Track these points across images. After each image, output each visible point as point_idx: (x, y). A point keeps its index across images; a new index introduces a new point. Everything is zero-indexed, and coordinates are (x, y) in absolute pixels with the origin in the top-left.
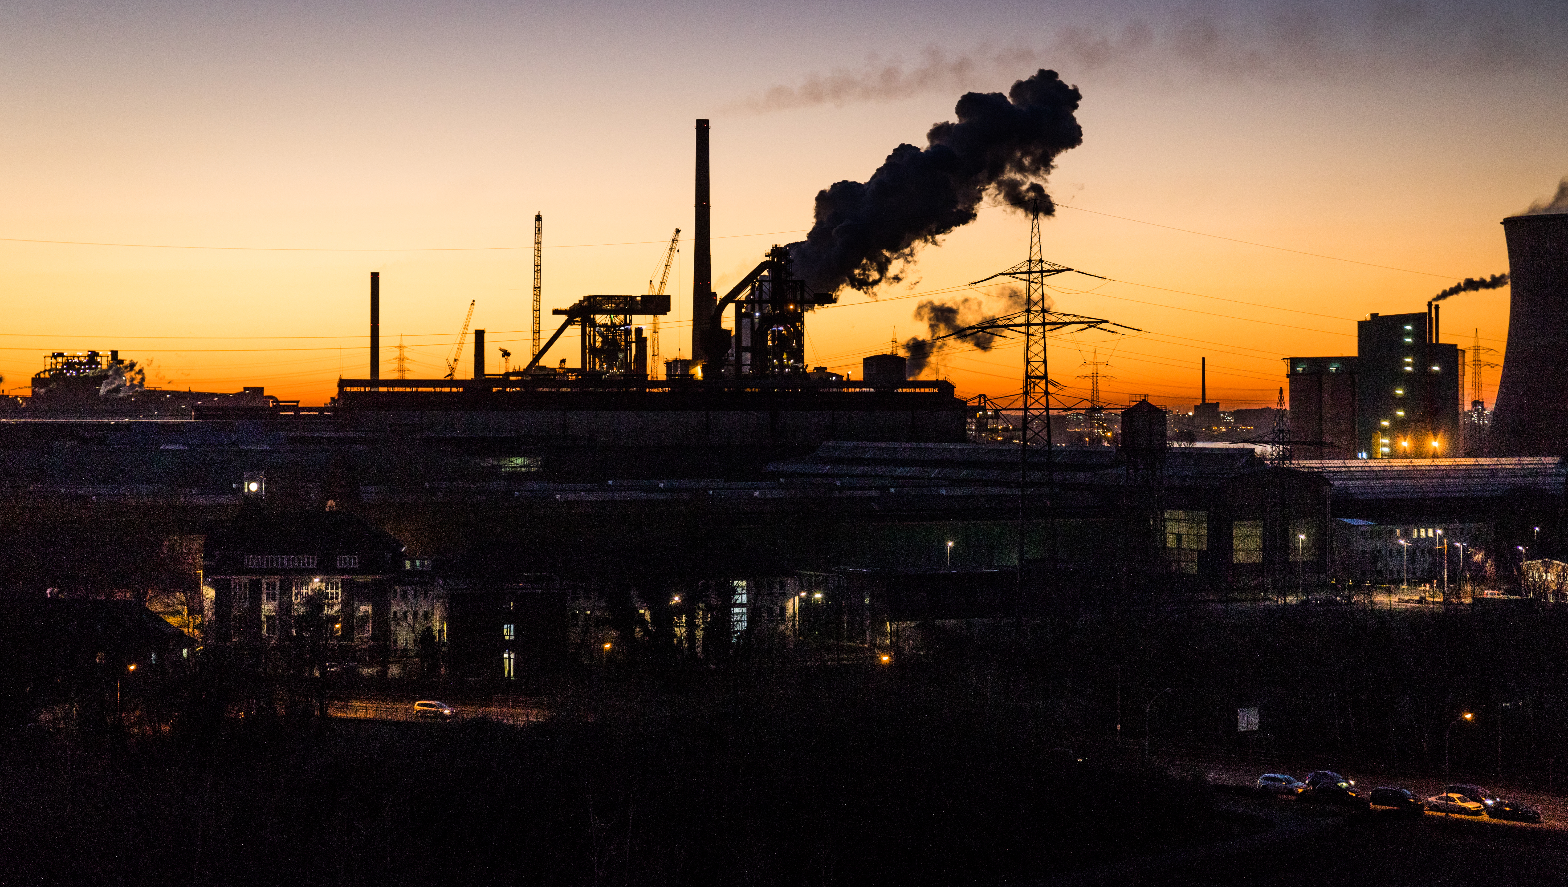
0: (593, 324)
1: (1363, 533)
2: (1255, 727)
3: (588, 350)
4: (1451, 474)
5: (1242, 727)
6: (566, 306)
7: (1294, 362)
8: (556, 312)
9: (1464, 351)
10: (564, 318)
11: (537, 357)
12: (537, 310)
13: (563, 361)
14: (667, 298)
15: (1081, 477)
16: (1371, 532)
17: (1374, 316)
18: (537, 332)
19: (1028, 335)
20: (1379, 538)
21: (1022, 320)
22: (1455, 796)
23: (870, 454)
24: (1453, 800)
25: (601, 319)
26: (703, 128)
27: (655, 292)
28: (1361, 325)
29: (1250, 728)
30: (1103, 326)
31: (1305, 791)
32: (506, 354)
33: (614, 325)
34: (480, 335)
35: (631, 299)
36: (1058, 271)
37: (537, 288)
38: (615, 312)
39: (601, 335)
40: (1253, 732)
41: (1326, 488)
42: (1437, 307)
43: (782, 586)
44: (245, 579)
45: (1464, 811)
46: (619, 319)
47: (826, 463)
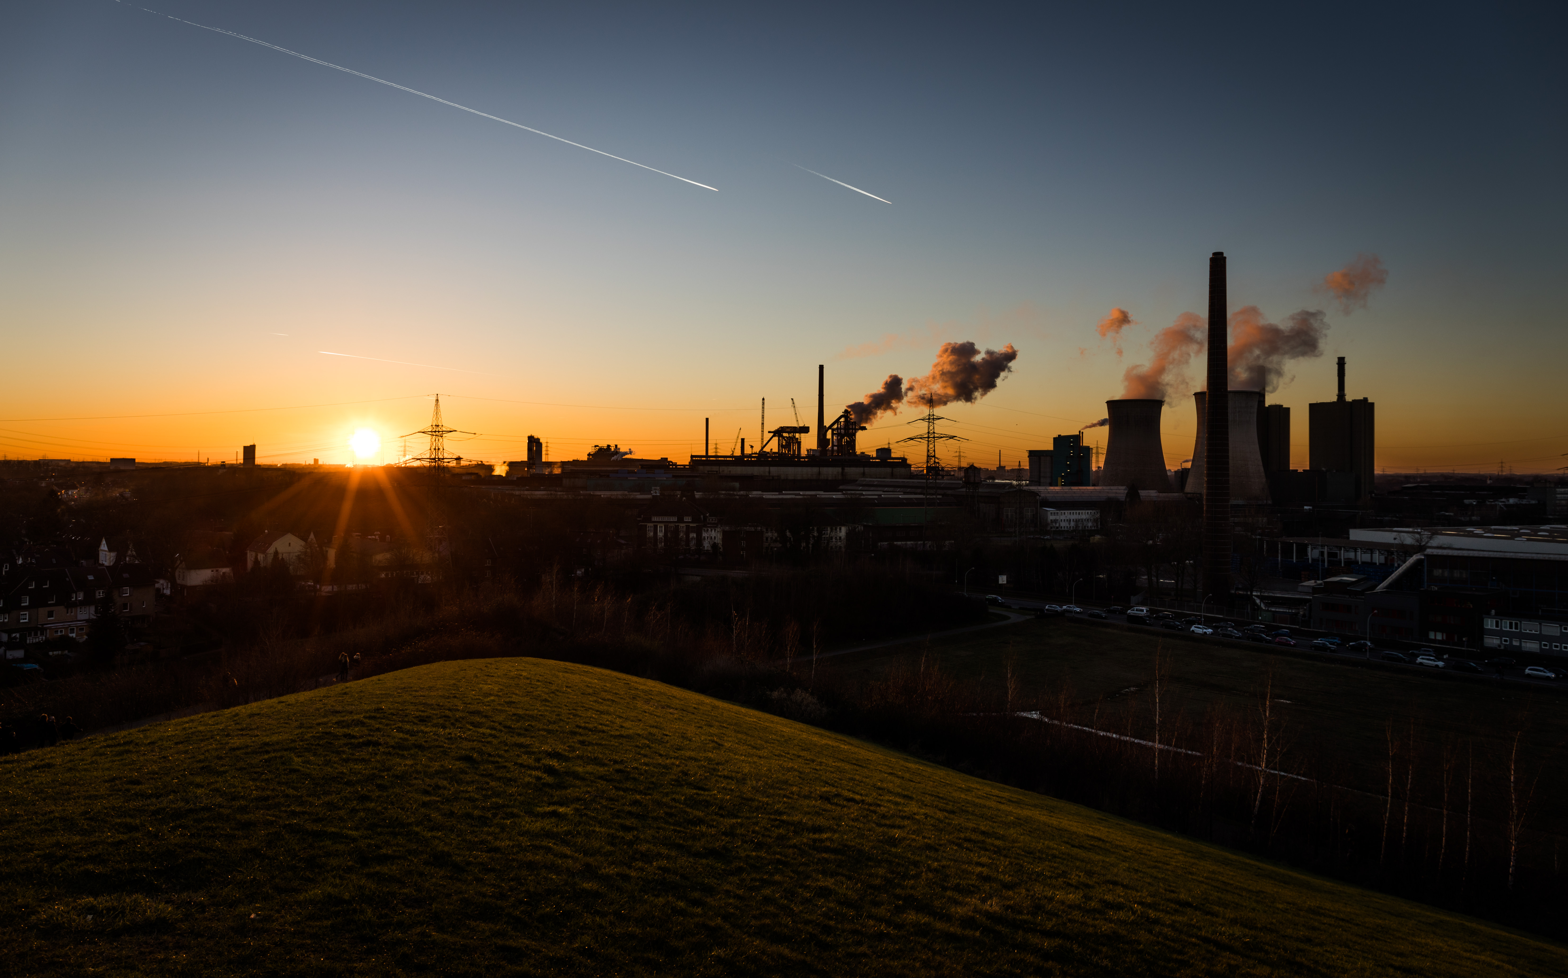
0: (782, 437)
1: (1051, 513)
2: (1005, 582)
3: (780, 446)
5: (1000, 582)
6: (773, 430)
7: (1031, 452)
8: (769, 432)
9: (1092, 449)
10: (772, 434)
11: (763, 448)
12: (763, 431)
13: (771, 449)
14: (808, 428)
15: (949, 492)
16: (1054, 513)
17: (1060, 436)
18: (762, 439)
19: (928, 441)
20: (1057, 515)
21: (926, 436)
25: (785, 435)
26: (821, 368)
27: (804, 426)
28: (1054, 438)
29: (1003, 583)
30: (955, 438)
32: (752, 447)
33: (789, 437)
34: (743, 440)
35: (796, 428)
36: (939, 419)
37: (763, 424)
38: (790, 433)
39: (785, 440)
40: (1004, 584)
41: (1038, 497)
42: (1082, 433)
44: (652, 525)
46: (791, 435)
47: (860, 486)
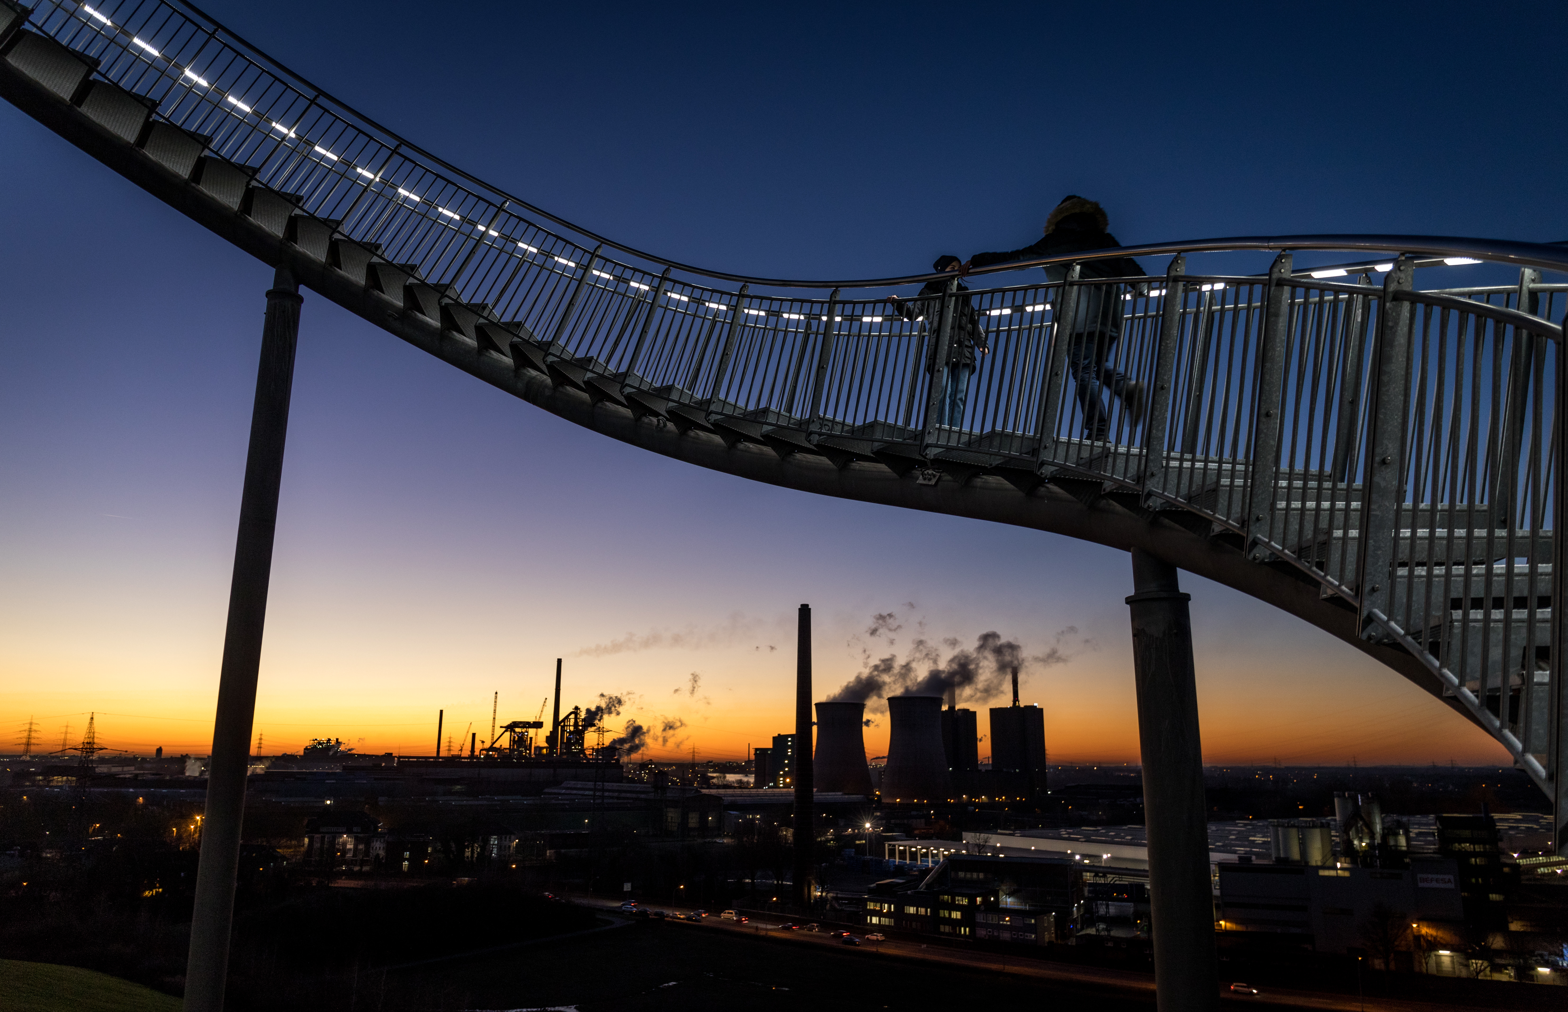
0: (514, 732)
2: (630, 889)
3: (513, 741)
4: (776, 795)
5: (625, 889)
6: (505, 725)
7: (756, 750)
8: (501, 727)
10: (504, 729)
11: (494, 743)
12: (494, 726)
13: (501, 746)
14: (542, 723)
17: (779, 735)
18: (493, 735)
22: (677, 913)
23: (579, 786)
24: (676, 914)
25: (517, 730)
26: (559, 661)
27: (537, 721)
28: (774, 738)
29: (628, 890)
31: (636, 912)
32: (483, 742)
33: (522, 732)
34: (474, 735)
35: (528, 723)
37: (494, 718)
38: (523, 727)
39: (517, 736)
43: (510, 838)
44: (320, 836)
45: (679, 918)
46: (524, 730)
47: (563, 789)
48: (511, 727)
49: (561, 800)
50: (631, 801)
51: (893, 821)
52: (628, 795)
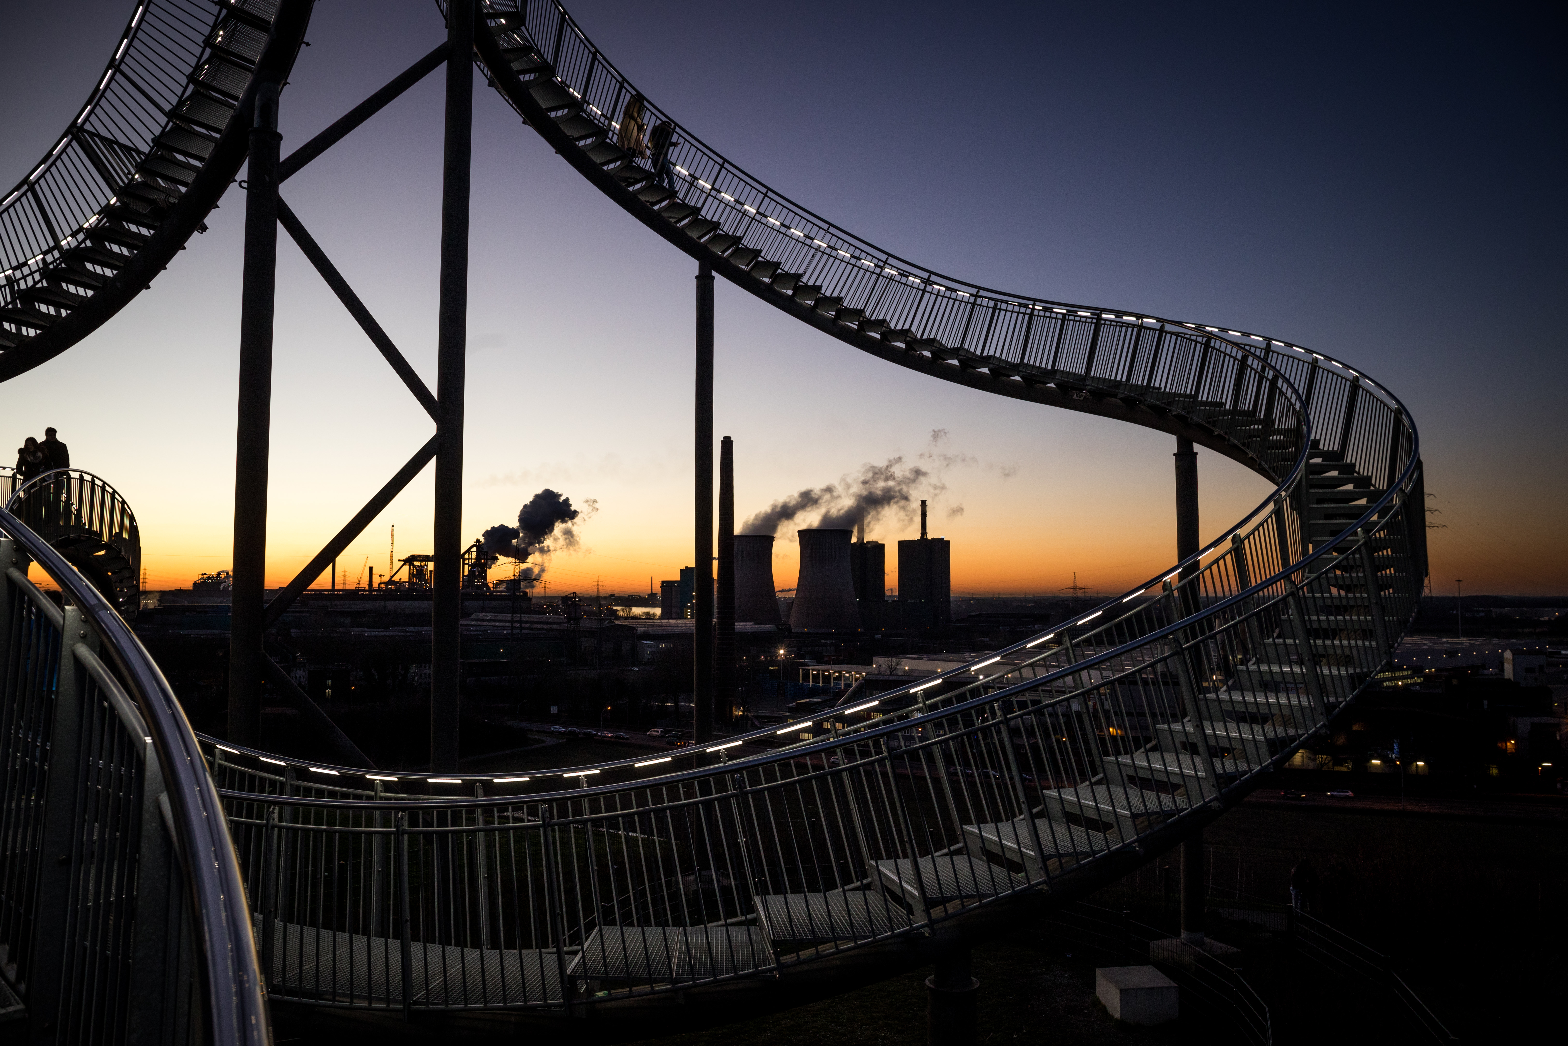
0: (413, 565)
2: (556, 712)
5: (552, 712)
6: (404, 558)
8: (399, 560)
10: (403, 563)
11: (393, 577)
16: (652, 646)
18: (391, 568)
23: (489, 618)
24: (604, 733)
25: (416, 563)
28: (680, 570)
31: (565, 731)
33: (421, 565)
34: (371, 569)
35: (427, 556)
38: (421, 561)
45: (608, 737)
46: (423, 564)
47: (474, 621)
48: (409, 561)
49: (473, 631)
50: (545, 632)
51: (804, 649)
52: (540, 626)
